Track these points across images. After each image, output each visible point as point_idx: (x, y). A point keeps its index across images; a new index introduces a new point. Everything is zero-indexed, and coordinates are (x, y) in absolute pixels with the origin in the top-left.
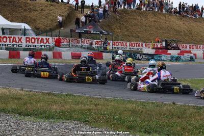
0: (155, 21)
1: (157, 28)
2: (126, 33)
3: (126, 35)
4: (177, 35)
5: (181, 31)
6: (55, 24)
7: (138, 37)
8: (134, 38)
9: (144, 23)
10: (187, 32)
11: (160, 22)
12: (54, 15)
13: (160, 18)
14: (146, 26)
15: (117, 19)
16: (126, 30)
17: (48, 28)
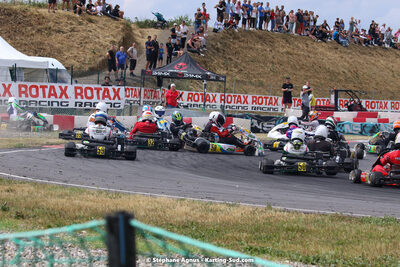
0: (288, 53)
1: (293, 67)
2: (238, 77)
3: (237, 81)
4: (332, 80)
5: (339, 74)
6: (100, 59)
7: (261, 84)
8: (253, 88)
9: (270, 57)
10: (349, 75)
11: (299, 55)
12: (97, 40)
13: (298, 47)
14: (273, 63)
15: (218, 49)
16: (236, 70)
17: (87, 68)
